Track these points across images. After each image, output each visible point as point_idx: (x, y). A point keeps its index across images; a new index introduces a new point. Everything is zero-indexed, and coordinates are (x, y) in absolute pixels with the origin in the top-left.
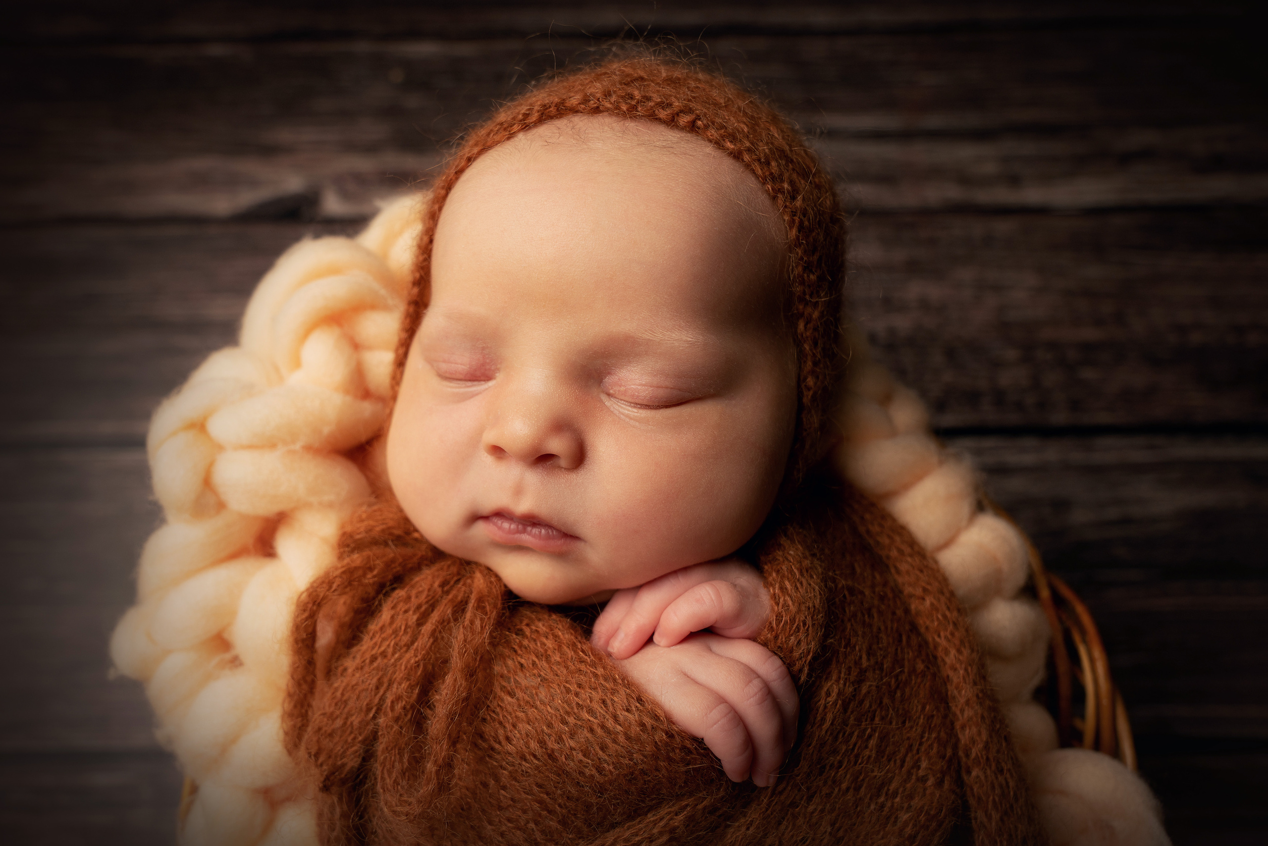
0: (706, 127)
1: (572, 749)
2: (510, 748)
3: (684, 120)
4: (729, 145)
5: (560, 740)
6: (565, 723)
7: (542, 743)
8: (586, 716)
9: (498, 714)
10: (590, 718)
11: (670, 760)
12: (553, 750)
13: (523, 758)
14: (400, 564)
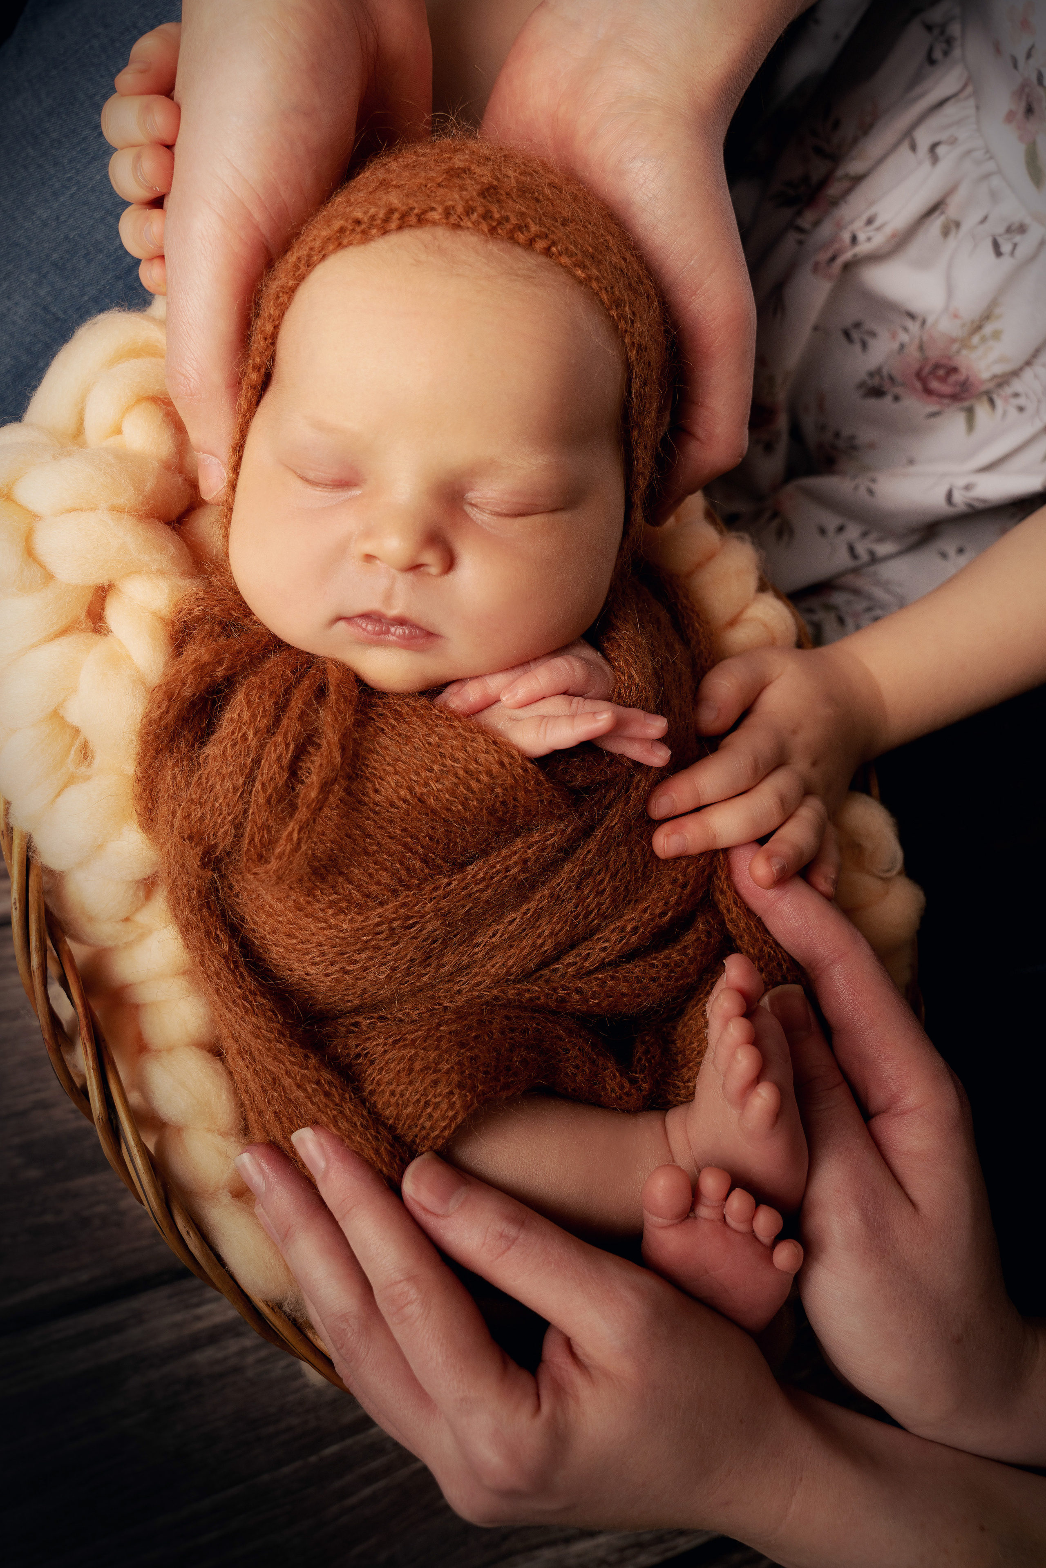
0: (560, 254)
1: (439, 790)
2: (378, 798)
3: (540, 244)
4: (579, 272)
5: (427, 785)
6: (431, 770)
7: (411, 790)
8: (449, 762)
9: (363, 772)
10: (453, 764)
11: (527, 791)
12: (422, 794)
13: (392, 805)
14: (247, 654)
